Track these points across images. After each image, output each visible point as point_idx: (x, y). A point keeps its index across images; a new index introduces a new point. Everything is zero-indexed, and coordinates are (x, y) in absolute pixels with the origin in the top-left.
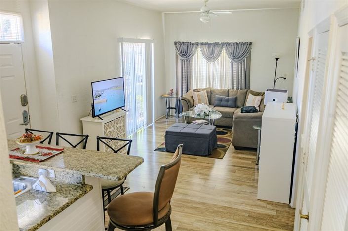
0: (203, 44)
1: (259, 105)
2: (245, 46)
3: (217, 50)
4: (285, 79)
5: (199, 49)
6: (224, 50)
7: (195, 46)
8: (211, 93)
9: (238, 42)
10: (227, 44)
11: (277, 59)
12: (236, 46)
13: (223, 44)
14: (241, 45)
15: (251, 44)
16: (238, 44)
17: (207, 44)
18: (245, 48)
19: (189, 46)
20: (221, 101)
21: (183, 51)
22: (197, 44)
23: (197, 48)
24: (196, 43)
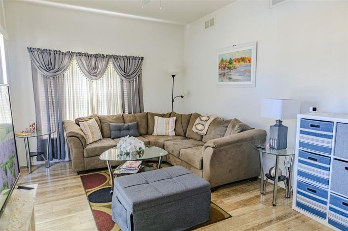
0: (80, 54)
1: (174, 128)
2: (137, 61)
3: (101, 64)
4: (182, 97)
5: (74, 62)
6: (111, 65)
7: (67, 57)
8: (101, 122)
9: (128, 55)
10: (116, 58)
11: (173, 76)
12: (126, 60)
13: (109, 57)
14: (132, 59)
15: (142, 58)
16: (128, 58)
17: (86, 55)
18: (137, 63)
19: (57, 55)
20: (120, 130)
21: (47, 64)
22: (71, 54)
23: (71, 59)
24: (68, 52)
